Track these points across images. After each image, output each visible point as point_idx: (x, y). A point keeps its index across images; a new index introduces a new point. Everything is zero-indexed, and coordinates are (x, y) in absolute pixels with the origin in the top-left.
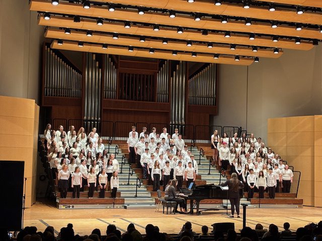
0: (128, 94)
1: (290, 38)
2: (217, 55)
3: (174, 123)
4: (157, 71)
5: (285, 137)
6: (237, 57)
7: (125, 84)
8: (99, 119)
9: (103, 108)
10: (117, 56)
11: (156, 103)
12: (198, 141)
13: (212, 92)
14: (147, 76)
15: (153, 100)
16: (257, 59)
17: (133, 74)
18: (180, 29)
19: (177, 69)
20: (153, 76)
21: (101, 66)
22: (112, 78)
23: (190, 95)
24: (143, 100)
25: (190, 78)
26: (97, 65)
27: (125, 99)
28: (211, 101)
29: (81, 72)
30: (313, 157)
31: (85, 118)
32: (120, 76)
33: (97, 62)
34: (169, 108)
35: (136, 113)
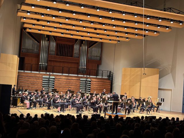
0: (61, 53)
1: (133, 34)
2: (101, 39)
3: (81, 67)
4: (74, 43)
5: (129, 77)
6: (110, 40)
7: (59, 49)
8: (47, 64)
9: (48, 59)
10: (56, 36)
11: (73, 58)
12: (91, 76)
13: (99, 55)
14: (70, 45)
15: (72, 56)
16: (119, 41)
17: (63, 44)
18: (84, 27)
19: (84, 43)
20: (72, 46)
21: (48, 40)
22: (53, 45)
23: (89, 55)
24: (67, 56)
25: (89, 47)
26: (47, 39)
27: (59, 56)
28: (98, 58)
29: (39, 42)
30: (140, 86)
31: (40, 63)
32: (57, 45)
33: (47, 38)
34: (79, 60)
35: (63, 62)
